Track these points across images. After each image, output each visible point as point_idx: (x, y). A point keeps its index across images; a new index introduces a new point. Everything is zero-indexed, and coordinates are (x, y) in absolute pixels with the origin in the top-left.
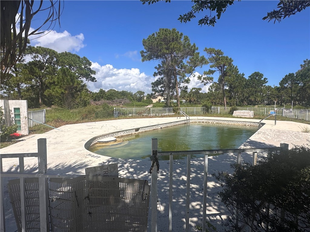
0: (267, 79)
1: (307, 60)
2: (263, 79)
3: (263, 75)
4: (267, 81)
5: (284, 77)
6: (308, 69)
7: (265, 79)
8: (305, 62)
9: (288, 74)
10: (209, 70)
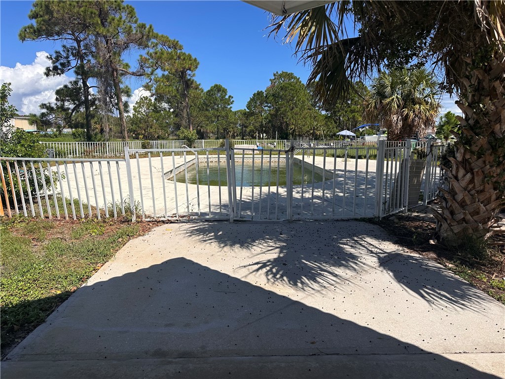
0: (232, 97)
1: (277, 73)
2: (227, 97)
3: (226, 90)
4: (233, 101)
5: (252, 96)
6: (281, 87)
7: (230, 97)
8: (274, 75)
9: (256, 92)
10: (161, 75)
